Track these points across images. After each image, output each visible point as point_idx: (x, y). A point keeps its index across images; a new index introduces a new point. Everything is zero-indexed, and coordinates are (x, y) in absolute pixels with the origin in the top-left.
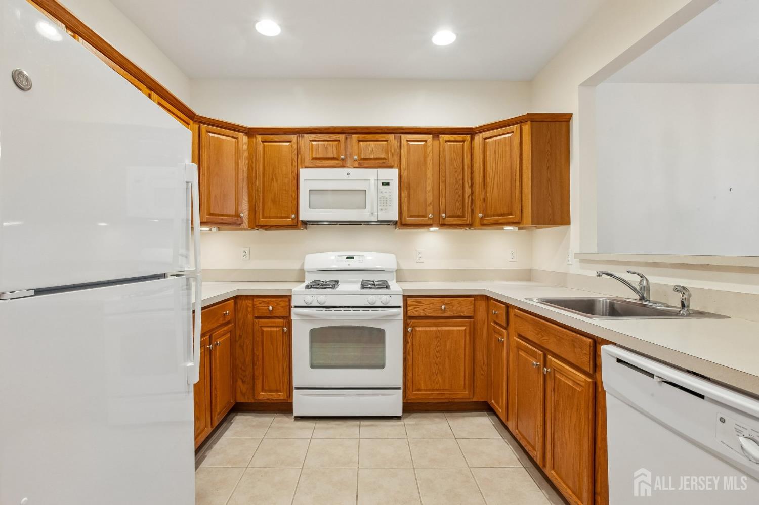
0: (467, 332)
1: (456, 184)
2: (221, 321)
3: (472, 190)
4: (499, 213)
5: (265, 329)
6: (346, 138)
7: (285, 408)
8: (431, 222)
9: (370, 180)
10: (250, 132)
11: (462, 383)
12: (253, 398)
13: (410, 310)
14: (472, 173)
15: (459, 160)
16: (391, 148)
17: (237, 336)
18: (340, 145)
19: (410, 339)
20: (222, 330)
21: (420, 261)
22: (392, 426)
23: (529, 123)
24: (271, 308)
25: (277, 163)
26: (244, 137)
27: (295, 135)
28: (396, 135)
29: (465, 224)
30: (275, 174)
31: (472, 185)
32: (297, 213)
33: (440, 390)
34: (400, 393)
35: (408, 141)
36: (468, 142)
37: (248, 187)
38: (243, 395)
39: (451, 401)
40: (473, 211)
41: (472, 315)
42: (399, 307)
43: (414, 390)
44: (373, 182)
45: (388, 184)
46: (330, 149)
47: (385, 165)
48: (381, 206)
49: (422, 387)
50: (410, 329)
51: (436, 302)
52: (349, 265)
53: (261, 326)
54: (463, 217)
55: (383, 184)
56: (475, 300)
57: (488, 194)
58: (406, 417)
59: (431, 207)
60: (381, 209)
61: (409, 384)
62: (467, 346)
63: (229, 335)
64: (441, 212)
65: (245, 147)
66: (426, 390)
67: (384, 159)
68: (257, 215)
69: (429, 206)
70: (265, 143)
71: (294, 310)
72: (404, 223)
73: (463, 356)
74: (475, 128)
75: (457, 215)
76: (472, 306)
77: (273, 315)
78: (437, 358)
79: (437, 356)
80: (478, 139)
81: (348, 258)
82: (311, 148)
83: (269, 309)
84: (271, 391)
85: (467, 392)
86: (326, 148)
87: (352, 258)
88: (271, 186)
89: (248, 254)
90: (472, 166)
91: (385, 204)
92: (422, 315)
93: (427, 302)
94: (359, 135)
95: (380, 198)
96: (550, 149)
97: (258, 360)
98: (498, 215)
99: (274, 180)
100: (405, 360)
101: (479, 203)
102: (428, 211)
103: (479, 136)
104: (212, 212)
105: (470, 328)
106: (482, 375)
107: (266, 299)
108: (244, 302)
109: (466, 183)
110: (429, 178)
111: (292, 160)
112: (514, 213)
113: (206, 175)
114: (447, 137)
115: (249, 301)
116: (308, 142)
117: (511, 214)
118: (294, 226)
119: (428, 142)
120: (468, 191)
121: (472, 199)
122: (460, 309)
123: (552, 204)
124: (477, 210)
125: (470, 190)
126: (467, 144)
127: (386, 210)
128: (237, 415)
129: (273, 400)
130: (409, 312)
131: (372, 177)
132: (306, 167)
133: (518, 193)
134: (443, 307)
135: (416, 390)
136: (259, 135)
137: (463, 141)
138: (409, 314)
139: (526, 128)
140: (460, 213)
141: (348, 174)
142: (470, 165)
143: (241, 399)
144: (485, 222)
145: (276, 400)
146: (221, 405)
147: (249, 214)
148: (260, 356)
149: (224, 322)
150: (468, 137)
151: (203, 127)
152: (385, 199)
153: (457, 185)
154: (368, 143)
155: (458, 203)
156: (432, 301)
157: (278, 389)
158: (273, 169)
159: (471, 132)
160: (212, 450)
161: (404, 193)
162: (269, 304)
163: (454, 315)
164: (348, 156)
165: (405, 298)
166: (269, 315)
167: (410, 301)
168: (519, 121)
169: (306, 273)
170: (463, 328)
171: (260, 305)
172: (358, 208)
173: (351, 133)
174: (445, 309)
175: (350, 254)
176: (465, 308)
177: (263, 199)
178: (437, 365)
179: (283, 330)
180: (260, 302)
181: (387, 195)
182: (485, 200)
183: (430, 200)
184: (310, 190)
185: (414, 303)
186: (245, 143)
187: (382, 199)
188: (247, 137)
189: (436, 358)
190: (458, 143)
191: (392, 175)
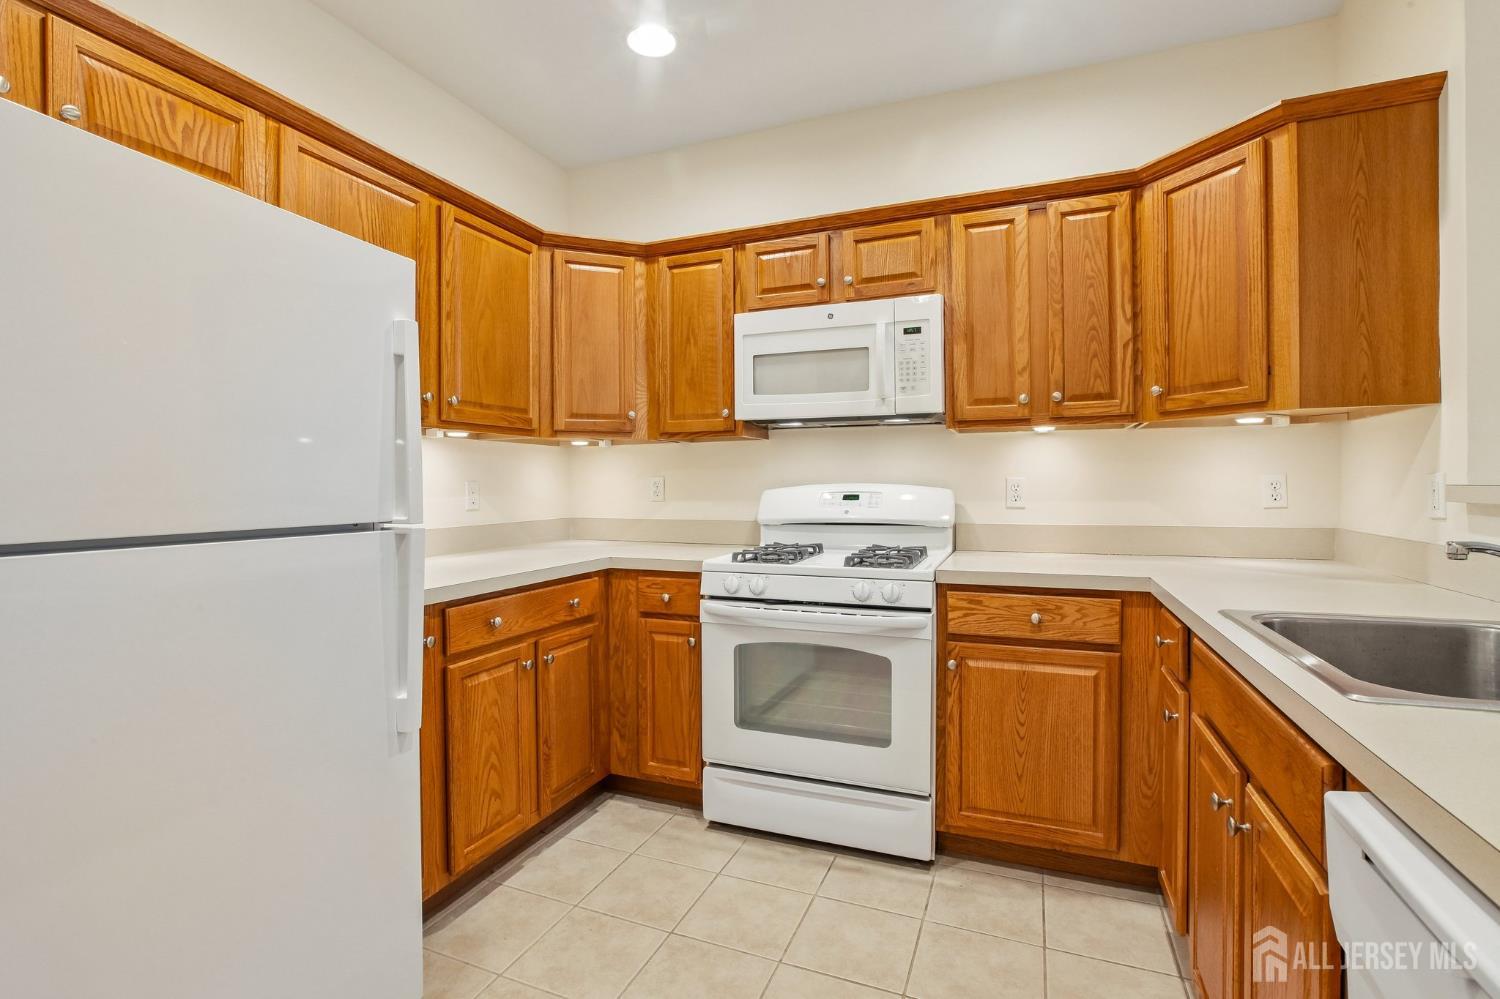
0: (1102, 683)
1: (1090, 318)
2: (562, 617)
3: (1135, 328)
4: (1206, 380)
5: (658, 638)
6: (830, 239)
7: (688, 797)
8: (1024, 413)
9: (875, 325)
10: (649, 253)
11: (1086, 812)
12: (638, 770)
13: (954, 619)
14: (1134, 285)
15: (1097, 255)
16: (928, 247)
17: (612, 648)
18: (817, 257)
19: (953, 686)
20: (567, 633)
21: (1018, 504)
22: (901, 880)
23: (1293, 127)
24: (666, 597)
25: (695, 309)
26: (638, 263)
27: (729, 246)
28: (939, 217)
29: (1117, 412)
30: (693, 330)
31: (1135, 315)
32: (731, 405)
33: (1030, 816)
34: (928, 807)
35: (967, 227)
36: (1124, 207)
37: (647, 359)
38: (622, 760)
39: (1058, 848)
40: (1137, 381)
41: (1115, 641)
42: (928, 610)
43: (964, 806)
44: (881, 329)
45: (917, 330)
46: (797, 267)
47: (914, 289)
48: (901, 380)
49: (984, 803)
50: (951, 663)
51: (1022, 603)
52: (847, 512)
53: (651, 632)
54: (1111, 395)
55: (906, 331)
56: (1123, 604)
57: (1177, 331)
58: (945, 866)
59: (1026, 375)
60: (903, 388)
61: (952, 791)
62: (1102, 718)
63: (586, 643)
64: (1052, 386)
65: (640, 282)
66: (994, 812)
67: (912, 275)
68: (662, 409)
69: (1020, 373)
70: (675, 271)
71: (705, 604)
72: (959, 417)
73: (1090, 743)
74: (1143, 170)
75: (1095, 391)
76: (1117, 619)
77: (670, 612)
78: (1022, 739)
79: (1022, 734)
80: (1151, 196)
81: (846, 497)
82: (760, 270)
83: (663, 600)
84: (667, 761)
85: (1100, 835)
86: (789, 266)
87: (856, 497)
88: (685, 356)
89: (661, 488)
90: (1135, 267)
91: (911, 377)
92: (982, 633)
93: (996, 603)
94: (858, 230)
95: (901, 363)
96: (1363, 192)
97: (645, 698)
98: (1204, 387)
99: (692, 341)
100: (941, 733)
101: (1153, 359)
102: (1017, 385)
103: (1153, 188)
104: (575, 411)
105: (1109, 675)
106: (1145, 797)
107: (660, 579)
108: (623, 583)
109: (1119, 311)
110: (1019, 310)
111: (724, 297)
112: (1246, 380)
113: (564, 343)
114: (1065, 205)
115: (631, 581)
116: (752, 256)
117: (1238, 381)
118: (728, 431)
119: (1016, 222)
120: (1123, 330)
121: (1136, 352)
122: (1080, 624)
123: (1370, 344)
124: (1149, 376)
125: (1129, 329)
126: (1120, 215)
127: (913, 388)
128: (611, 798)
129: (672, 779)
130: (951, 623)
131: (881, 316)
132: (750, 311)
133: (1258, 322)
134: (1035, 617)
135: (968, 808)
136: (666, 255)
137: (1112, 208)
138: (952, 628)
139: (1283, 145)
140: (1102, 388)
141: (831, 316)
142: (1129, 266)
143: (617, 769)
144: (1169, 406)
145: (678, 780)
146: (561, 775)
147: (648, 411)
148: (649, 690)
149: (569, 619)
150: (1124, 197)
151: (558, 252)
152: (911, 365)
153: (1094, 319)
154: (876, 243)
155: (1096, 363)
156: (1008, 602)
157: (681, 759)
158: (690, 319)
159: (1132, 183)
160: (539, 856)
161: (960, 350)
162: (664, 588)
163: (1065, 639)
164: (835, 276)
165: (942, 590)
166: (664, 612)
167: (953, 599)
168: (1260, 129)
169: (762, 529)
170: (1092, 673)
171: (648, 590)
172: (853, 388)
173: (839, 228)
174: (1040, 621)
175: (851, 489)
176: (1100, 624)
177: (672, 380)
178: (1021, 756)
179: (689, 642)
180: (650, 583)
181: (915, 356)
182: (1168, 350)
183: (1022, 359)
184: (755, 357)
185: (965, 604)
186: (641, 275)
187: (904, 366)
188: (643, 264)
189: (1018, 739)
190: (1096, 215)
191: (927, 308)
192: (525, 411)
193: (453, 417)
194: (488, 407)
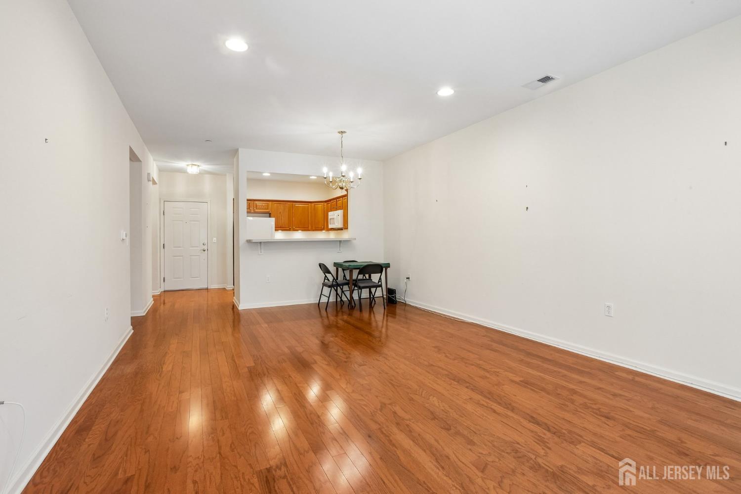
45: (339, 215)
192: (308, 227)
194: (301, 227)
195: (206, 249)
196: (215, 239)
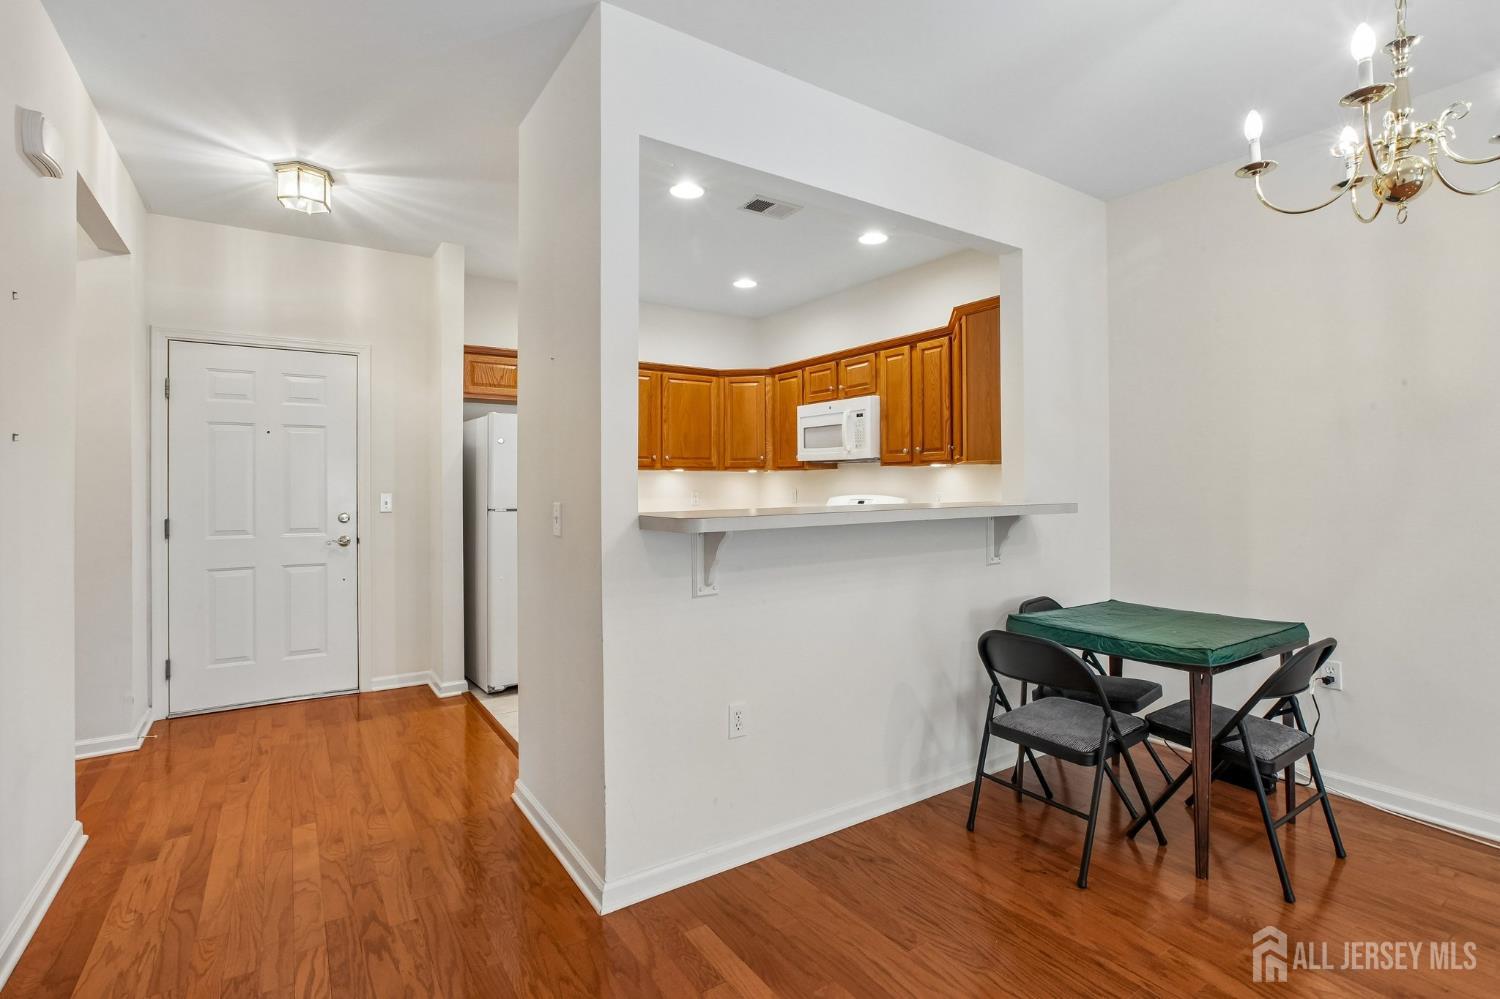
1: (933, 407)
3: (951, 412)
6: (837, 365)
8: (908, 458)
15: (936, 372)
16: (872, 369)
18: (832, 374)
23: (964, 317)
25: (788, 402)
26: (767, 378)
27: (801, 369)
28: (876, 352)
29: (943, 458)
30: (787, 413)
31: (951, 405)
32: (795, 452)
35: (886, 357)
36: (946, 346)
37: (772, 428)
44: (846, 415)
45: (861, 415)
46: (824, 380)
47: (868, 391)
48: (858, 442)
54: (941, 449)
55: (857, 416)
59: (908, 438)
60: (858, 446)
64: (915, 445)
65: (770, 388)
67: (867, 383)
68: (777, 456)
69: (906, 437)
70: (781, 382)
72: (884, 460)
75: (935, 447)
81: (859, 502)
82: (814, 381)
86: (821, 379)
87: (863, 502)
88: (783, 429)
91: (861, 440)
99: (787, 419)
102: (904, 444)
104: (734, 457)
109: (944, 403)
110: (906, 402)
111: (798, 396)
113: (729, 424)
116: (809, 375)
118: (795, 467)
119: (904, 355)
120: (946, 413)
121: (951, 425)
125: (949, 412)
126: (944, 350)
132: (800, 404)
136: (777, 374)
137: (941, 346)
140: (938, 445)
141: (830, 408)
142: (948, 378)
147: (773, 456)
150: (946, 340)
151: (728, 378)
152: (861, 434)
153: (935, 408)
154: (853, 367)
155: (936, 432)
158: (786, 408)
161: (884, 424)
173: (842, 359)
175: (861, 498)
177: (780, 440)
181: (862, 429)
183: (907, 429)
184: (803, 429)
186: (769, 384)
187: (857, 434)
188: (771, 378)
190: (935, 350)
191: (870, 404)
192: (709, 458)
193: (667, 464)
194: (687, 458)
195: (351, 536)
196: (387, 498)
